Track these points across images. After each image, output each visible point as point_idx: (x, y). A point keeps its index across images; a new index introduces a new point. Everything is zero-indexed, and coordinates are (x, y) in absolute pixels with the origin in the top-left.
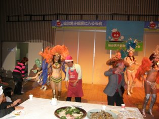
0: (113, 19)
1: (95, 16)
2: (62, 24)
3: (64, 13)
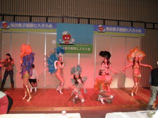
0: (63, 22)
1: (45, 18)
2: (9, 26)
3: (11, 14)
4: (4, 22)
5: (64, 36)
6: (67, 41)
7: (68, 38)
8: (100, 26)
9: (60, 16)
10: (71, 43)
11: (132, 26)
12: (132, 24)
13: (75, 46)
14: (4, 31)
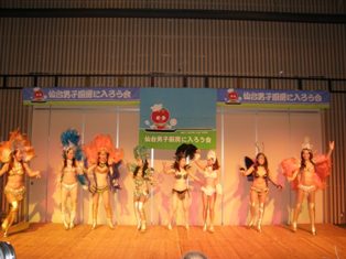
1: (117, 78)
2: (45, 97)
3: (51, 73)
4: (36, 89)
5: (155, 114)
6: (161, 125)
7: (164, 118)
8: (230, 91)
9: (147, 73)
10: (169, 128)
11: (300, 88)
12: (300, 83)
13: (179, 134)
14: (36, 105)
